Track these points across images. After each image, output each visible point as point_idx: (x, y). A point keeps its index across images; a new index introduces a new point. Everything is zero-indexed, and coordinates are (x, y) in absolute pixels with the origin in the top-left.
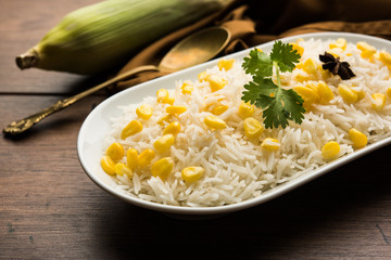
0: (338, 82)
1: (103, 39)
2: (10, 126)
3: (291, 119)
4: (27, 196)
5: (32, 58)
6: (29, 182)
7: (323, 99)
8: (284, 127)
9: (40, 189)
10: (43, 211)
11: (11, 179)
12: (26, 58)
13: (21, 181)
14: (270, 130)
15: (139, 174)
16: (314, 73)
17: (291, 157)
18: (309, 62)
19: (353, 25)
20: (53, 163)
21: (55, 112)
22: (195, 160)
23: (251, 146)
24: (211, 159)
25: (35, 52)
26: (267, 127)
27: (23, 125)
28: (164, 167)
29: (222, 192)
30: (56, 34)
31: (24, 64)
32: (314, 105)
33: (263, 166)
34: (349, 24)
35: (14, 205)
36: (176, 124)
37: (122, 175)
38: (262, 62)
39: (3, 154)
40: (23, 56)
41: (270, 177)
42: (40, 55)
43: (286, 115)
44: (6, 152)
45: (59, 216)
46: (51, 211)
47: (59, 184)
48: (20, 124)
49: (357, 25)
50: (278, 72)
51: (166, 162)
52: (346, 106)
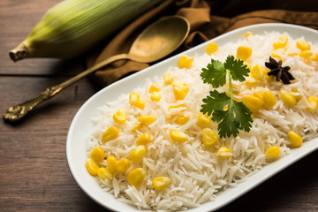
0: (280, 87)
1: (82, 33)
2: (8, 112)
3: (241, 129)
4: (27, 184)
5: (23, 52)
6: (27, 170)
7: (267, 105)
8: (235, 136)
9: (37, 176)
10: (40, 199)
11: (13, 166)
12: (18, 53)
13: (21, 168)
14: (224, 139)
15: (118, 179)
16: (261, 79)
17: (240, 162)
18: (256, 69)
19: (294, 14)
20: (46, 150)
21: (45, 100)
22: (163, 170)
23: (208, 154)
24: (176, 169)
25: (25, 47)
26: (221, 137)
27: (19, 112)
28: (138, 177)
29: (186, 200)
30: (42, 30)
31: (17, 57)
32: (260, 111)
33: (218, 173)
34: (290, 12)
35: (17, 193)
36: (147, 135)
37: (104, 179)
38: (218, 72)
39: (5, 140)
40: (14, 51)
41: (224, 182)
42: (30, 50)
43: (237, 126)
44: (7, 137)
45: (54, 203)
46: (47, 199)
47: (52, 171)
48: (16, 110)
49: (297, 13)
50: (230, 81)
51: (139, 173)
52: (286, 111)
